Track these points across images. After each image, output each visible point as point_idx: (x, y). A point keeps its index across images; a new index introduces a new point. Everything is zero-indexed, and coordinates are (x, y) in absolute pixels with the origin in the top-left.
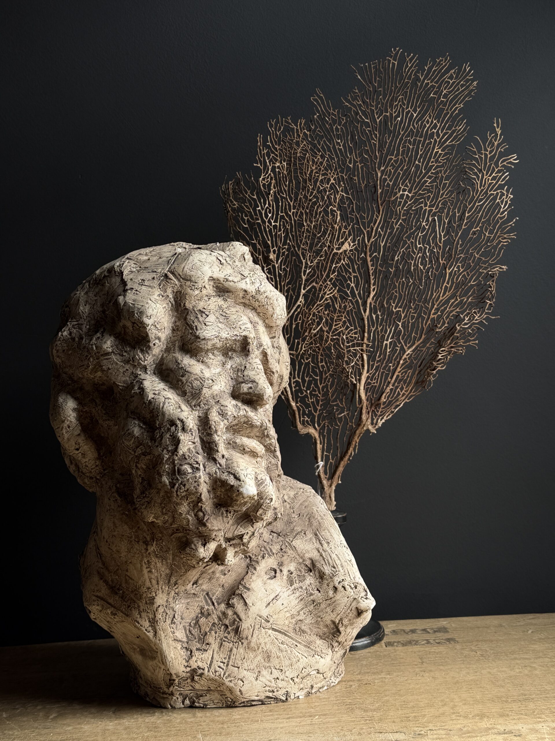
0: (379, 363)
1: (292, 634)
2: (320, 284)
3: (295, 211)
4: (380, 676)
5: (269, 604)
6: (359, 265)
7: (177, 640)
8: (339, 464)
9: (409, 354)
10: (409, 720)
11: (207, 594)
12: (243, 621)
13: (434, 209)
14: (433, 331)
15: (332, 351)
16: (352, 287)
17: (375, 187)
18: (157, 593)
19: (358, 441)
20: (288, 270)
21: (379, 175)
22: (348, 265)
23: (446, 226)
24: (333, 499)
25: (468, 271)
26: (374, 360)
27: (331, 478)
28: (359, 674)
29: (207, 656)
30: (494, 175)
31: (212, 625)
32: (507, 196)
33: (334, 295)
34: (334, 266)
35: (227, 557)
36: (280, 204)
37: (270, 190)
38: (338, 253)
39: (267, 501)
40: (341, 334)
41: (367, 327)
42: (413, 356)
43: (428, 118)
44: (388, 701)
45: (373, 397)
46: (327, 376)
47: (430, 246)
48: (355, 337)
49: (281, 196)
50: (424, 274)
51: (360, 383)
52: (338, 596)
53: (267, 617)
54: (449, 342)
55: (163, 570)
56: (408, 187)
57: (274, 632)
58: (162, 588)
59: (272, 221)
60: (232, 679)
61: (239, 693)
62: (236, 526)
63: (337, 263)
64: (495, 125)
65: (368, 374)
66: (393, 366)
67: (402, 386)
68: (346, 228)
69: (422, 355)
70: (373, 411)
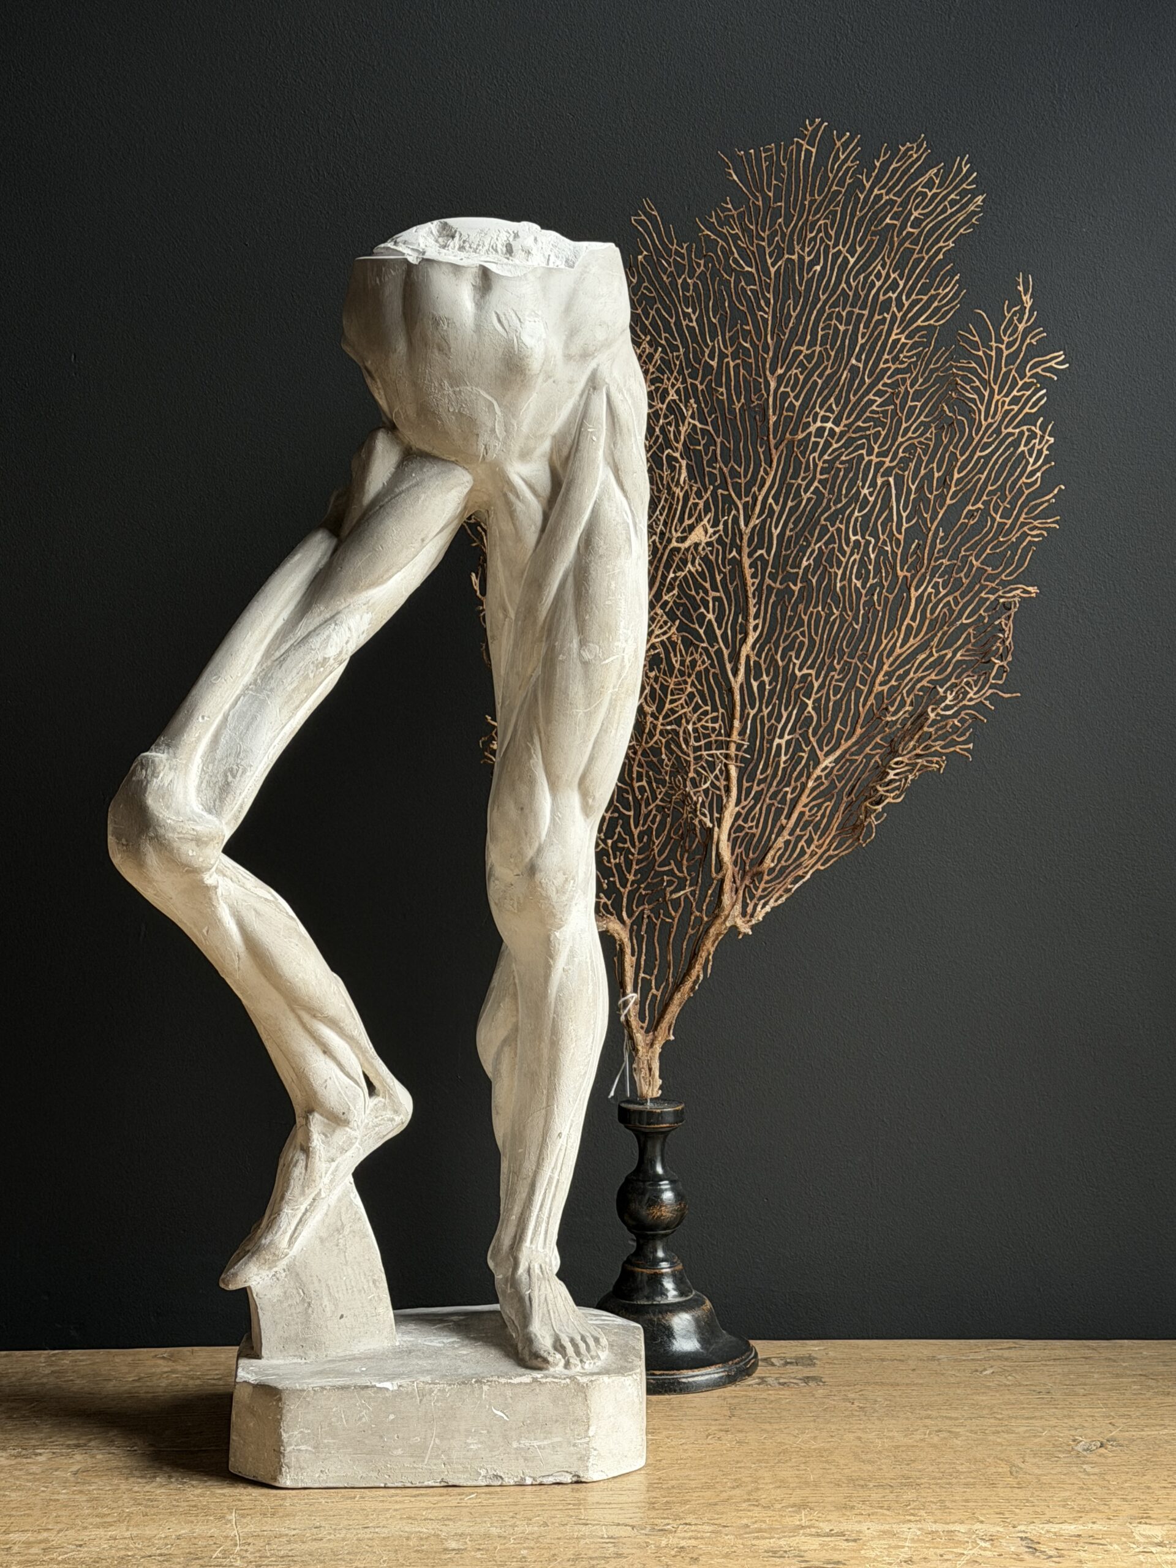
0: (762, 786)
6: (725, 574)
8: (671, 998)
9: (826, 767)
13: (888, 460)
14: (878, 721)
15: (664, 756)
16: (710, 621)
17: (764, 410)
19: (712, 950)
21: (773, 385)
22: (702, 574)
23: (913, 496)
24: (657, 1073)
25: (957, 594)
26: (751, 779)
27: (653, 1028)
30: (1015, 393)
32: (1042, 437)
33: (670, 637)
34: (672, 575)
38: (680, 548)
40: (684, 721)
41: (738, 708)
42: (835, 772)
43: (879, 267)
45: (747, 856)
46: (651, 810)
47: (877, 539)
48: (714, 729)
50: (863, 599)
51: (719, 826)
54: (912, 744)
56: (832, 412)
63: (679, 568)
64: (1021, 288)
65: (737, 809)
66: (792, 794)
67: (811, 836)
68: (699, 495)
69: (855, 771)
70: (746, 886)
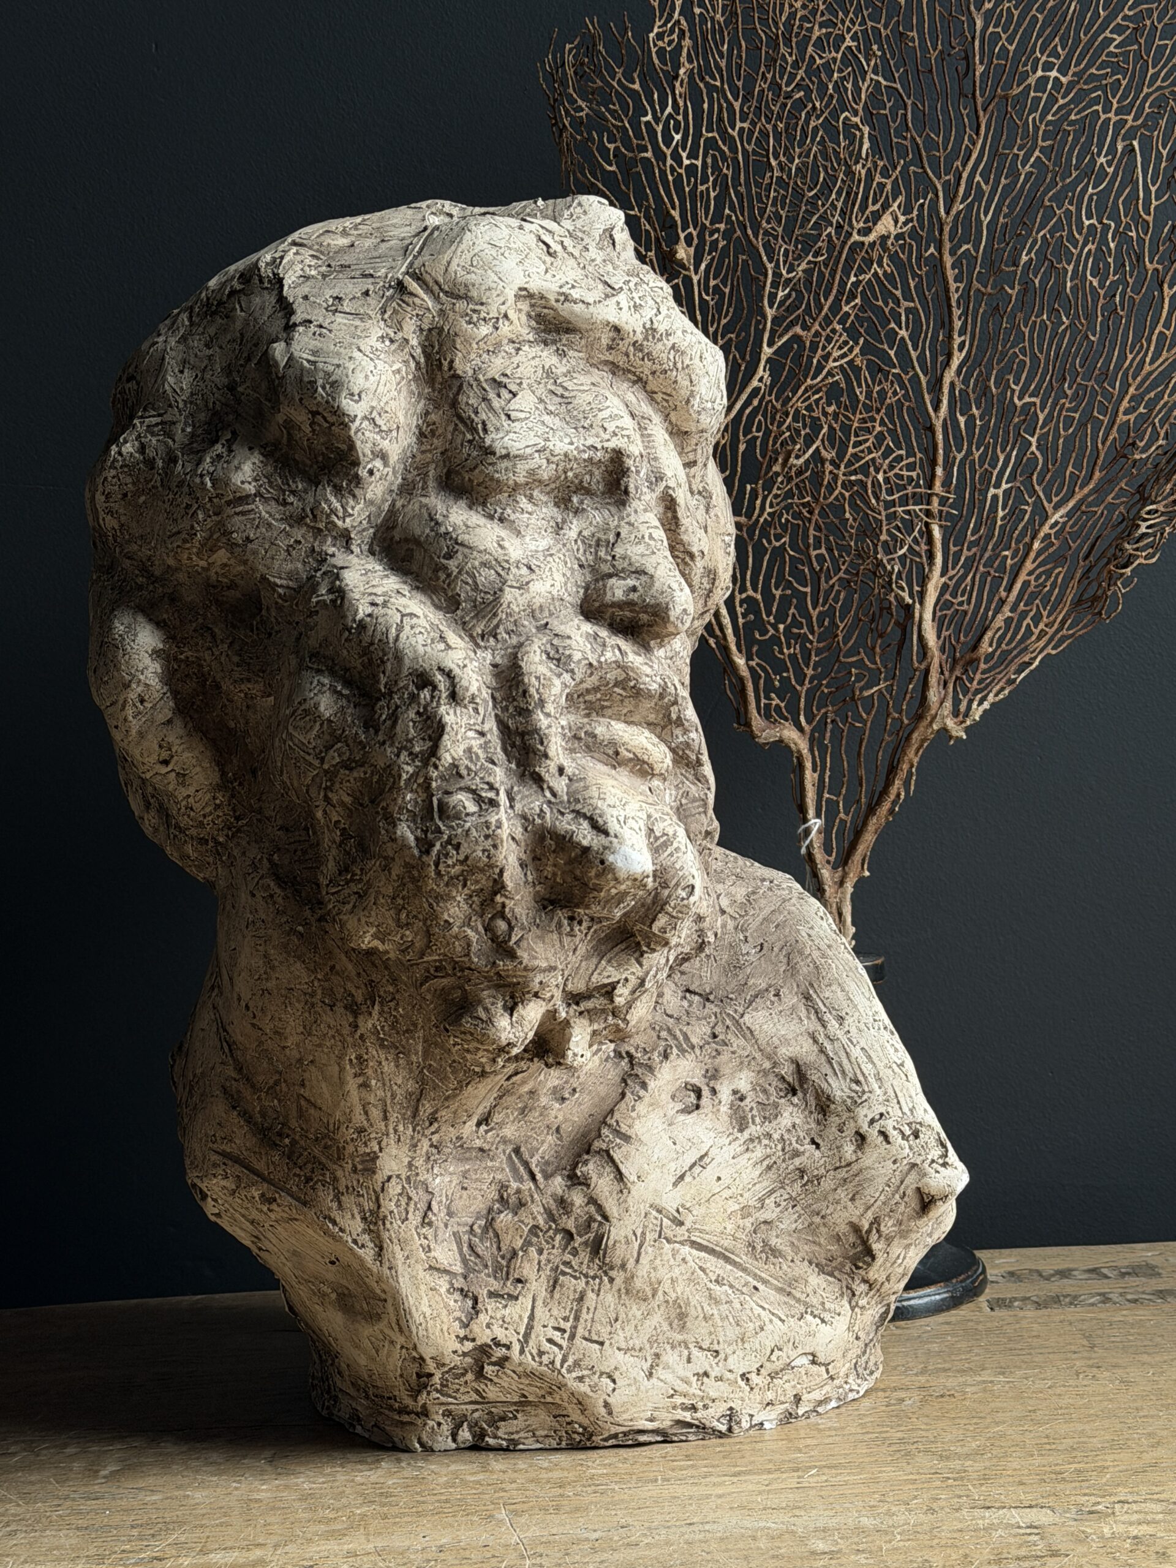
0: (974, 550)
1: (744, 1259)
2: (813, 331)
3: (746, 125)
4: (979, 1379)
5: (682, 1177)
6: (920, 277)
7: (437, 1270)
8: (865, 823)
9: (1056, 523)
10: (1064, 1479)
11: (517, 1151)
12: (614, 1221)
13: (1130, 118)
14: (1123, 460)
15: (847, 515)
16: (903, 339)
17: (968, 58)
18: (384, 1144)
19: (916, 761)
20: (727, 290)
21: (979, 24)
22: (890, 277)
23: (1163, 165)
24: (849, 918)
26: (960, 542)
27: (843, 861)
28: (923, 1372)
29: (519, 1311)
31: (530, 1231)
33: (852, 361)
34: (853, 279)
35: (572, 1045)
36: (706, 106)
37: (677, 66)
38: (863, 243)
39: (680, 891)
40: (872, 469)
41: (941, 451)
42: (1068, 529)
44: (1003, 1436)
45: (958, 641)
46: (833, 586)
47: (1118, 224)
48: (910, 479)
49: (707, 84)
50: (1102, 301)
51: (921, 603)
52: (869, 1158)
53: (678, 1211)
54: (1168, 487)
55: (399, 1082)
56: (1058, 57)
57: (695, 1252)
58: (396, 1131)
59: (684, 155)
60: (586, 1372)
61: (603, 1411)
62: (595, 960)
63: (861, 271)
65: (943, 580)
66: (1013, 558)
67: (1039, 612)
68: (885, 174)
69: (1094, 526)
70: (957, 678)
